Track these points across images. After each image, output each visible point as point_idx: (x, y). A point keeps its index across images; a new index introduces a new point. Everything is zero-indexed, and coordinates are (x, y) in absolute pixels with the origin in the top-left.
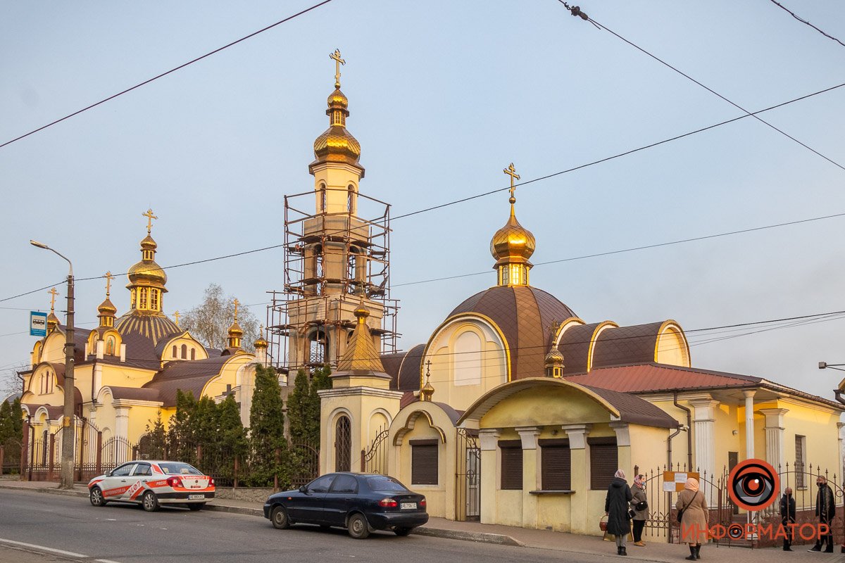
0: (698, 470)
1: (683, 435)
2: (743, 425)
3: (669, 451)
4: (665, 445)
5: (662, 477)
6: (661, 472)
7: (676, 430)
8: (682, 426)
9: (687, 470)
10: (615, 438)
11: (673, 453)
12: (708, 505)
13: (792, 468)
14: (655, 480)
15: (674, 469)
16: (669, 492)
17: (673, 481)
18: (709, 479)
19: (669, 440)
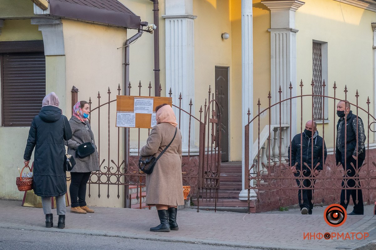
0: (170, 94)
1: (146, 39)
2: (237, 25)
3: (126, 65)
4: (119, 54)
5: (114, 105)
6: (114, 96)
7: (136, 31)
8: (145, 24)
9: (153, 94)
10: (40, 43)
11: (131, 68)
12: (184, 149)
13: (308, 89)
14: (104, 109)
15: (134, 92)
16: (125, 128)
17: (132, 111)
18: (185, 106)
19: (126, 46)
